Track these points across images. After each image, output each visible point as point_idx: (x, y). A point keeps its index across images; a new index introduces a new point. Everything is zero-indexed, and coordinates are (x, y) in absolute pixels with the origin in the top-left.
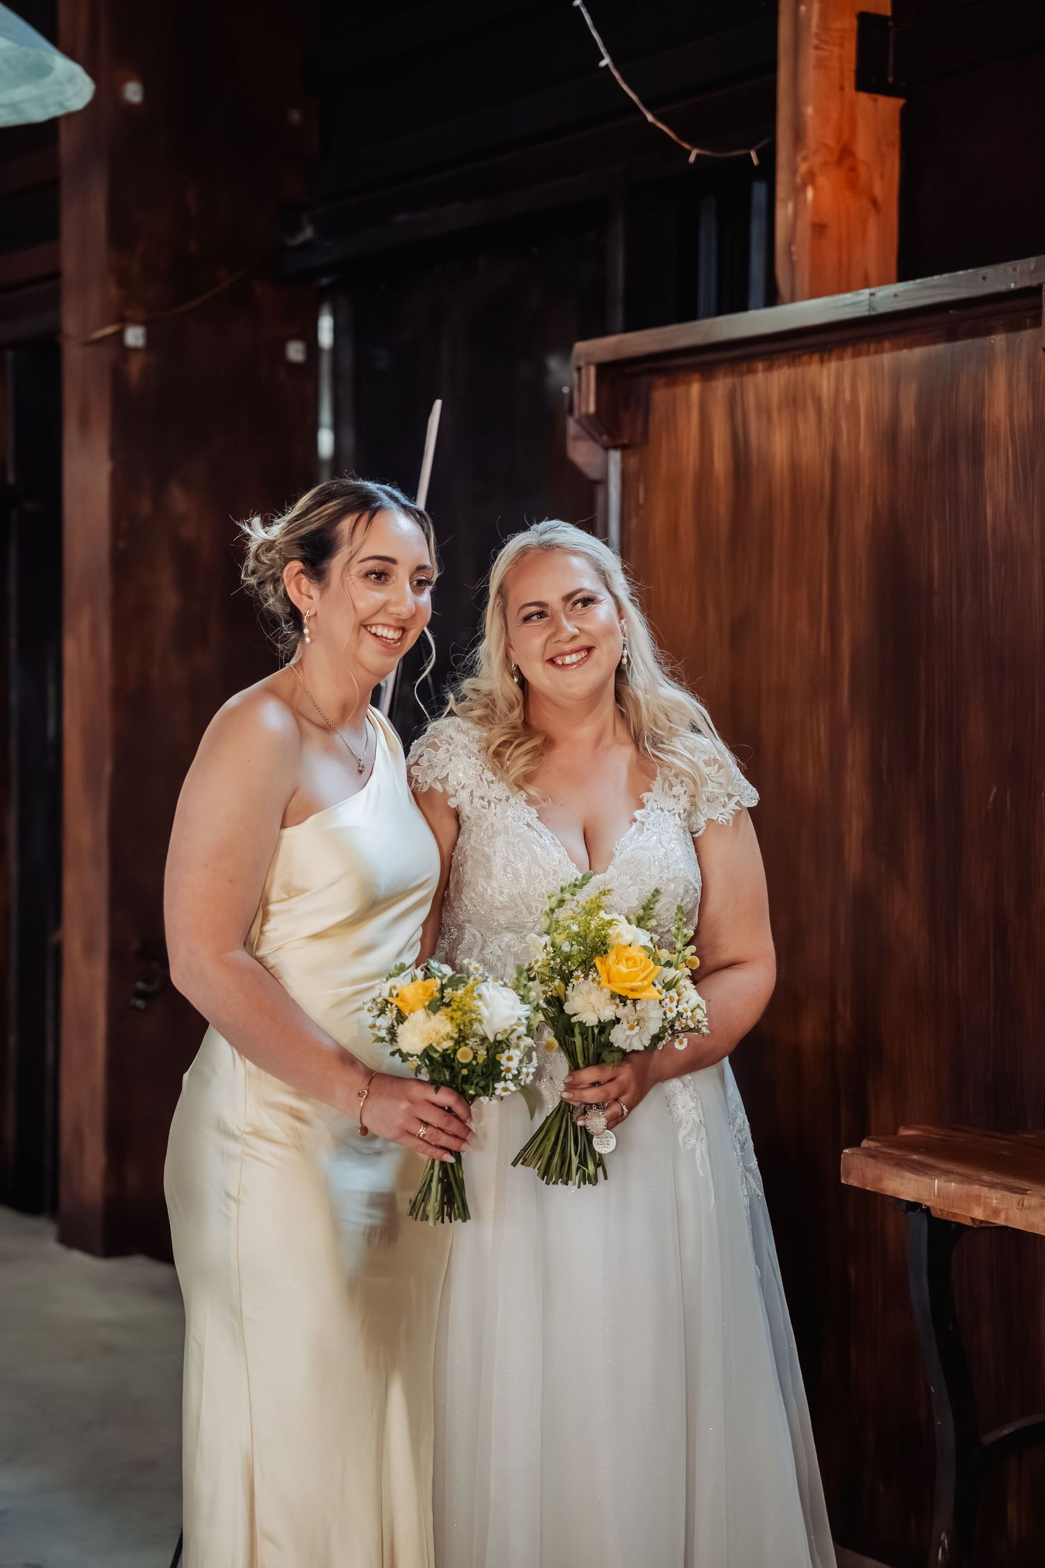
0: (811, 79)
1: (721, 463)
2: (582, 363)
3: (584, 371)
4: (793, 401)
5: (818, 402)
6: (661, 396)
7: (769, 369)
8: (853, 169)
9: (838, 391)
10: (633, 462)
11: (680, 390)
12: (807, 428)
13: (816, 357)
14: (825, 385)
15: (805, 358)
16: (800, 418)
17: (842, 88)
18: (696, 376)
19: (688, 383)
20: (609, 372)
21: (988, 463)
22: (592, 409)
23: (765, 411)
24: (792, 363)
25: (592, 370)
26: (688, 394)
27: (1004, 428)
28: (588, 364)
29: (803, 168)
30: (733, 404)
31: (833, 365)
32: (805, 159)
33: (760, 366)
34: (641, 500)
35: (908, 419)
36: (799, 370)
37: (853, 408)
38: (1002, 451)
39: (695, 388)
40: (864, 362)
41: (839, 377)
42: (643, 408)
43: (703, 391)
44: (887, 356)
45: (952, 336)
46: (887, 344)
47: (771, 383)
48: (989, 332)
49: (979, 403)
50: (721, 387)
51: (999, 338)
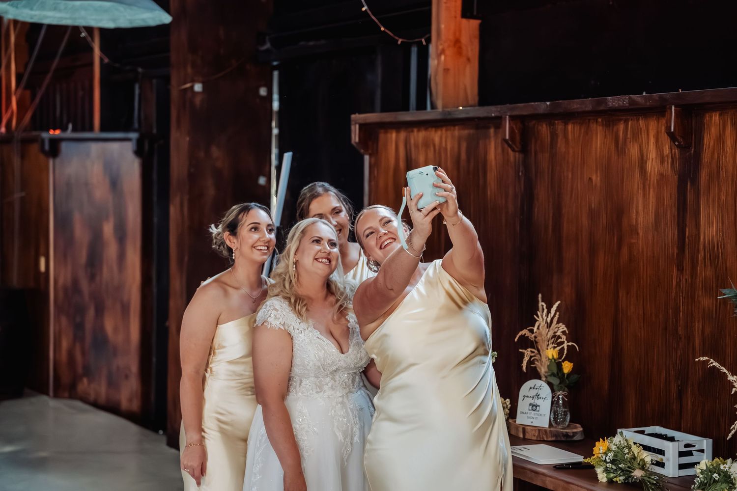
0: (444, 14)
1: (402, 165)
2: (354, 122)
3: (354, 126)
4: (426, 144)
5: (434, 146)
6: (382, 136)
7: (418, 131)
8: (460, 48)
9: (441, 143)
10: (373, 160)
11: (389, 135)
12: (431, 155)
13: (434, 129)
14: (436, 140)
15: (430, 129)
17: (455, 17)
18: (395, 131)
19: (391, 133)
20: (362, 126)
21: (489, 175)
22: (357, 140)
23: (417, 146)
24: (426, 129)
25: (357, 126)
26: (391, 138)
27: (494, 162)
28: (356, 123)
29: (441, 47)
30: (407, 143)
31: (439, 133)
32: (441, 44)
33: (415, 130)
34: (376, 175)
35: (463, 156)
36: (428, 133)
37: (446, 149)
38: (493, 172)
39: (394, 135)
40: (449, 133)
41: (441, 138)
42: (376, 140)
43: (397, 137)
44: (457, 132)
45: (477, 128)
46: (457, 128)
47: (419, 136)
48: (489, 128)
49: (486, 153)
50: (403, 135)
51: (492, 131)
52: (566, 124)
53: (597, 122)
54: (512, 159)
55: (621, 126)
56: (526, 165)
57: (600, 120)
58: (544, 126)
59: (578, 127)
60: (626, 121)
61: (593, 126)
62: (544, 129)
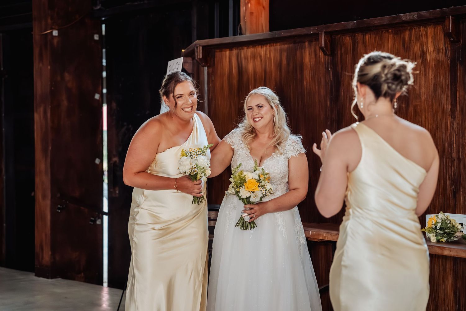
1: (235, 71)
2: (198, 46)
3: (198, 48)
4: (254, 57)
5: (261, 57)
6: (218, 54)
7: (247, 48)
9: (266, 54)
10: (210, 70)
11: (224, 53)
12: (258, 63)
13: (260, 46)
14: (262, 53)
15: (257, 46)
16: (256, 60)
18: (228, 50)
19: (226, 51)
20: (206, 48)
21: (305, 72)
22: (201, 57)
23: (246, 58)
24: (253, 47)
25: (201, 48)
26: (226, 54)
27: (308, 64)
28: (200, 46)
30: (238, 57)
31: (264, 48)
33: (245, 48)
34: (213, 79)
35: (284, 61)
36: (256, 49)
37: (270, 58)
38: (308, 70)
39: (228, 53)
41: (266, 51)
42: (214, 57)
43: (230, 53)
44: (278, 47)
45: (295, 43)
46: (278, 44)
47: (248, 52)
48: (304, 42)
49: (302, 58)
50: (235, 52)
51: (307, 43)
52: (364, 35)
53: (388, 32)
54: (323, 60)
55: (407, 33)
56: (334, 63)
57: (390, 31)
58: (348, 38)
59: (374, 36)
60: (410, 30)
61: (385, 35)
62: (348, 40)
